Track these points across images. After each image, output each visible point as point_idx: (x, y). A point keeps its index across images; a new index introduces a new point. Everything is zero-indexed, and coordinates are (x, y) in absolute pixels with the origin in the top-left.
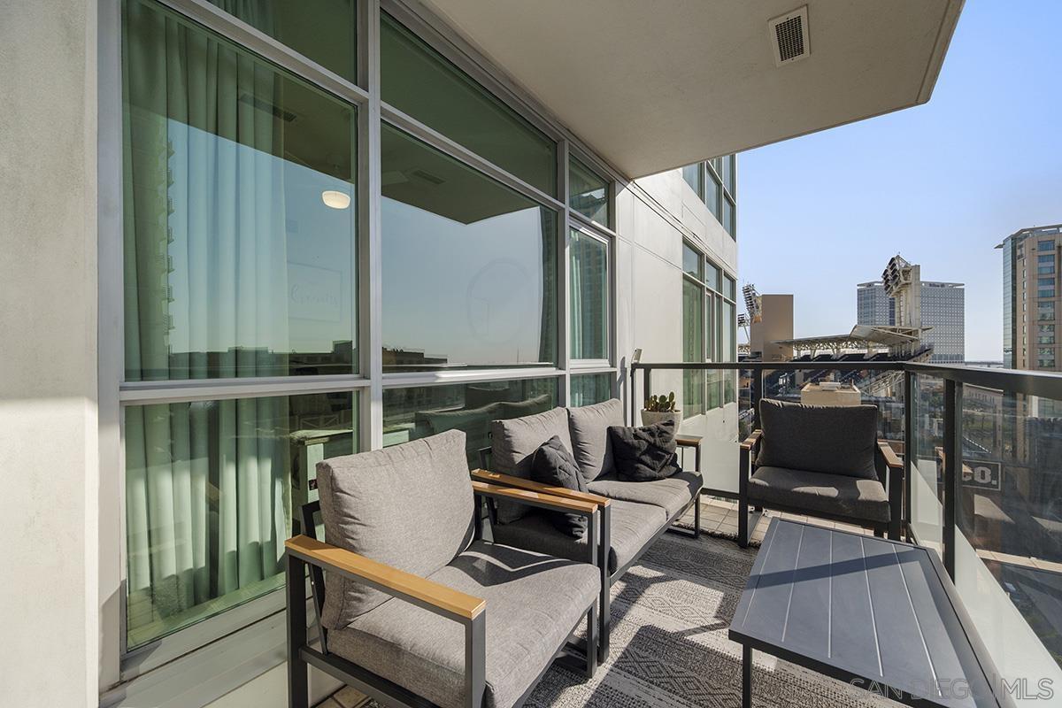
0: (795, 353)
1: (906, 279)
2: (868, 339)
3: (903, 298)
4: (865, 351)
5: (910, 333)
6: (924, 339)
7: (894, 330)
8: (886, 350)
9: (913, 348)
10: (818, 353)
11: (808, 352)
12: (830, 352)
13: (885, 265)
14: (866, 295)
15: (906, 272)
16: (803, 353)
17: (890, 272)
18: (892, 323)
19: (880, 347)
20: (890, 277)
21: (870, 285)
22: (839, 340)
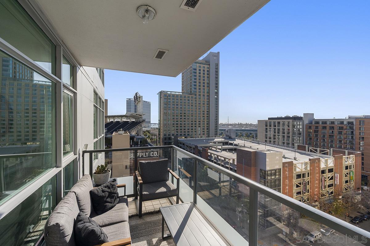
0: (108, 120)
1: (139, 100)
2: (130, 117)
3: (139, 105)
4: (129, 120)
5: (140, 116)
6: (144, 117)
7: (137, 114)
8: (134, 120)
9: (141, 120)
10: (116, 120)
11: (112, 120)
12: (119, 120)
13: (134, 95)
14: (129, 102)
15: (139, 98)
16: (111, 120)
17: (136, 97)
18: (135, 112)
19: (133, 119)
20: (135, 98)
21: (130, 99)
22: (122, 116)
